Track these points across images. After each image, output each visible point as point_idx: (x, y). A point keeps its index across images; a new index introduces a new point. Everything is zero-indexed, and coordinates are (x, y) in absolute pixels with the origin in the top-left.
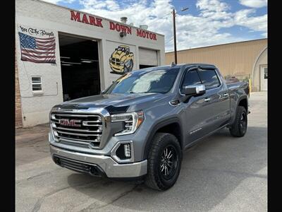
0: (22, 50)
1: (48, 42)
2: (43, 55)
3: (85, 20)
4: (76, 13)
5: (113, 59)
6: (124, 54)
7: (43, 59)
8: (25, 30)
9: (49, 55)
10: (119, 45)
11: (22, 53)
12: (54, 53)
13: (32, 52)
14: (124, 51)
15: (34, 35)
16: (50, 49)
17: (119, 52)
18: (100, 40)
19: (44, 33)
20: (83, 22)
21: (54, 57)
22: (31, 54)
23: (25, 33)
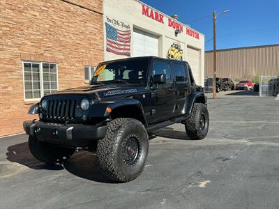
0: (107, 40)
1: (126, 35)
2: (122, 47)
3: (152, 16)
4: (146, 8)
5: (169, 55)
6: (176, 50)
7: (122, 51)
8: (109, 20)
9: (126, 47)
10: (174, 41)
11: (107, 44)
12: (129, 46)
13: (115, 43)
14: (177, 48)
15: (116, 27)
16: (127, 42)
17: (174, 49)
18: (161, 36)
19: (123, 25)
20: (150, 17)
21: (129, 50)
22: (113, 45)
23: (109, 23)
